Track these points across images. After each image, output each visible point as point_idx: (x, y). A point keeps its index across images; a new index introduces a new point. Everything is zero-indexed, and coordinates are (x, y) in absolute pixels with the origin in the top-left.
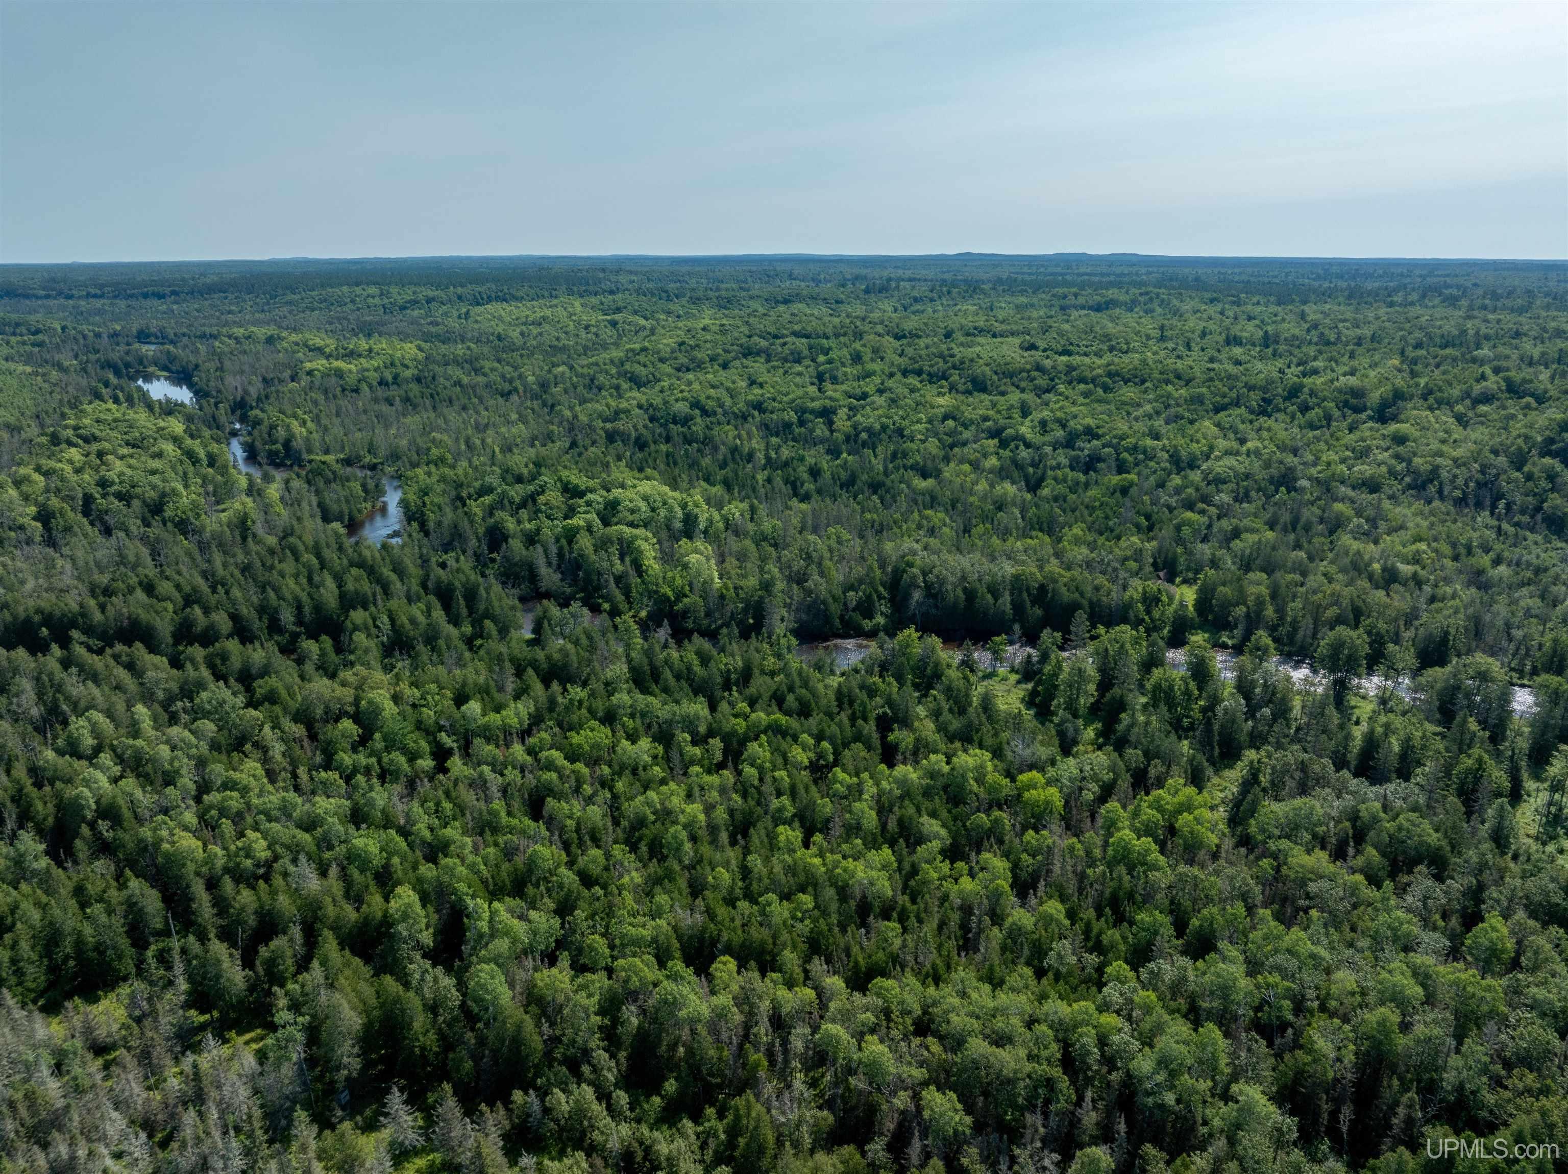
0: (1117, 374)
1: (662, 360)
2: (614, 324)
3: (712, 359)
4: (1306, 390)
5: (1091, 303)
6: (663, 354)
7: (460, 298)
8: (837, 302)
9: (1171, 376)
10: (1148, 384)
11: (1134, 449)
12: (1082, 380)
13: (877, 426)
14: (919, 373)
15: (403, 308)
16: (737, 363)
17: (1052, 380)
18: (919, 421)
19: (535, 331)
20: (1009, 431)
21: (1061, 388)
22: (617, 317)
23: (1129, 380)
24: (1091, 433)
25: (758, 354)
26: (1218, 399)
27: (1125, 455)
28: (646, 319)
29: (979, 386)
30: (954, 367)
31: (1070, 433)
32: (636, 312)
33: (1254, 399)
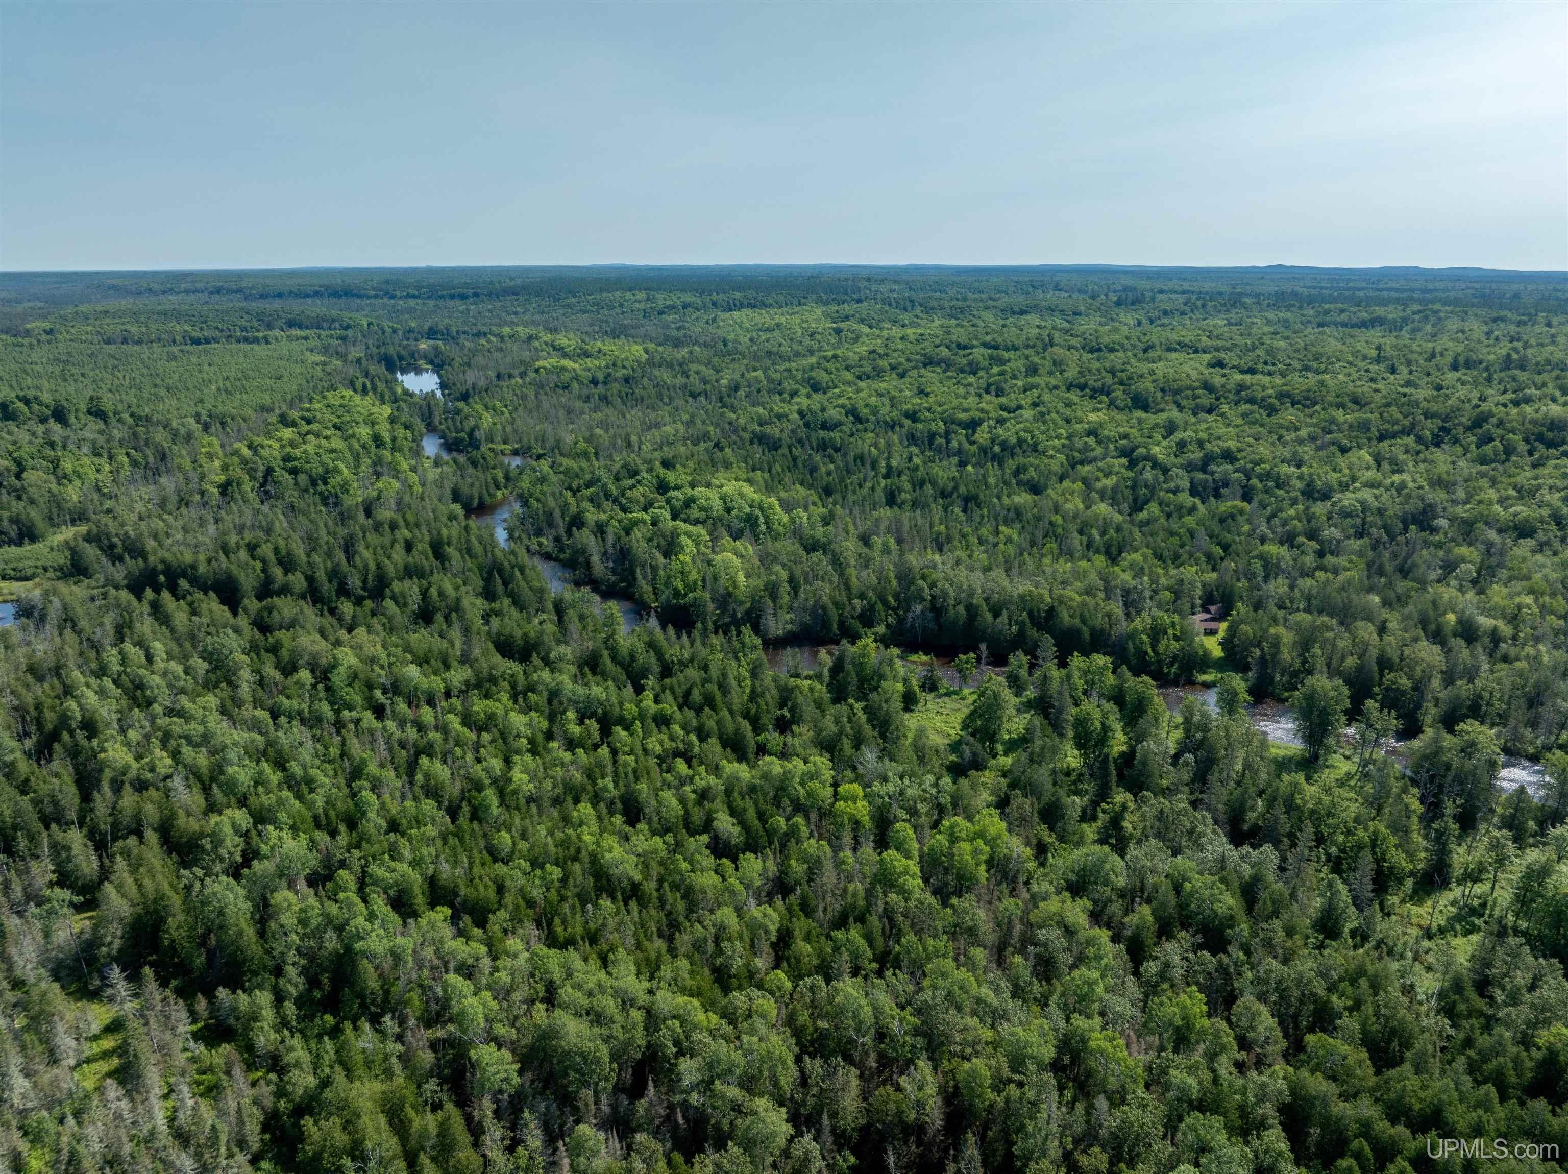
0: (1288, 395)
1: (848, 368)
2: (838, 331)
3: (893, 368)
4: (1494, 420)
5: (1355, 320)
6: (849, 362)
7: (714, 304)
8: (1075, 314)
9: (1346, 399)
10: (1317, 407)
11: (1266, 476)
12: (1251, 401)
13: (1013, 440)
14: (1082, 387)
15: (661, 313)
16: (914, 373)
17: (1217, 399)
18: (1058, 437)
19: (764, 336)
20: (1142, 451)
21: (1225, 408)
22: (843, 325)
23: (1299, 403)
24: (1228, 456)
25: (938, 364)
26: (1387, 426)
27: (1255, 481)
28: (871, 327)
29: (1140, 403)
30: (1121, 383)
31: (1206, 456)
32: (862, 321)
33: (1428, 428)
